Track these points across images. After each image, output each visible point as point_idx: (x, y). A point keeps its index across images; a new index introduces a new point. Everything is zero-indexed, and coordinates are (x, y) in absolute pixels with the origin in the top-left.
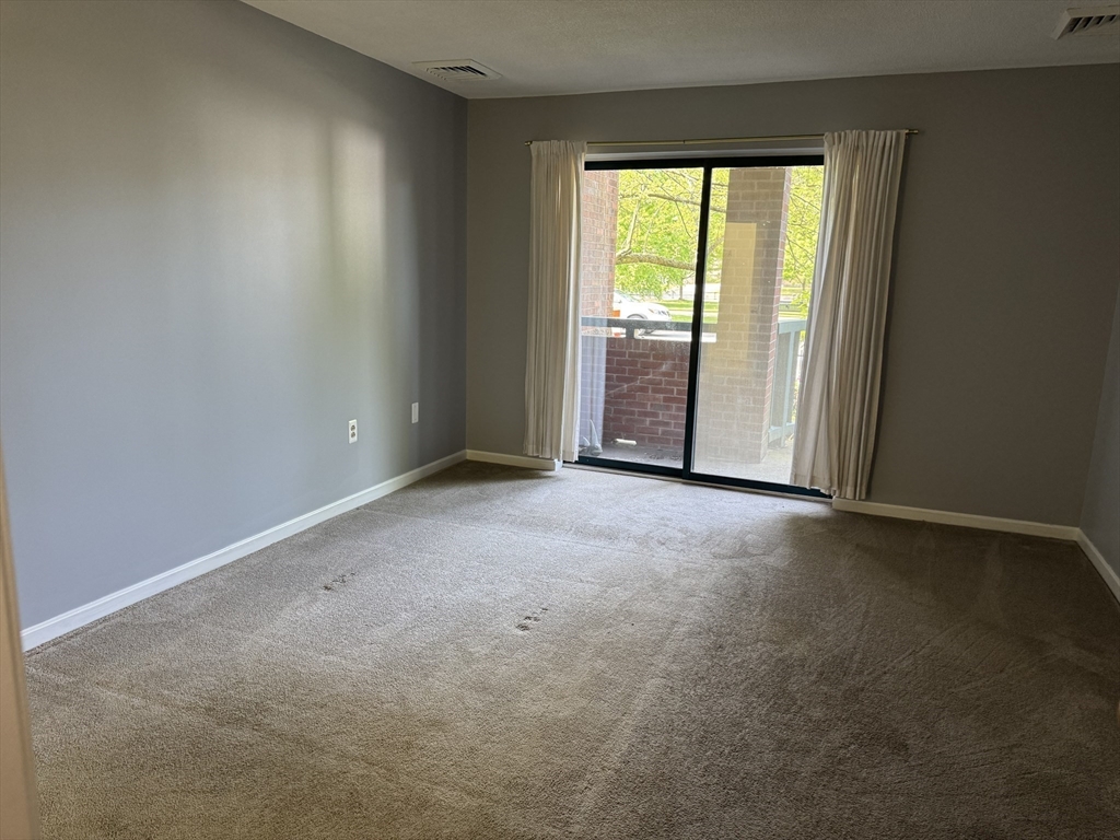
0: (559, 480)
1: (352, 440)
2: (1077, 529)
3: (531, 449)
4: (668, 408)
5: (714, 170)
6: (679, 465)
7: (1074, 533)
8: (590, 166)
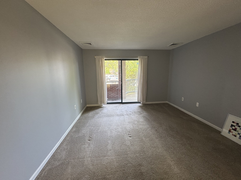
0: (105, 107)
1: (75, 109)
2: (167, 101)
3: (99, 103)
4: (113, 93)
5: (122, 61)
6: (121, 102)
7: (167, 102)
8: (105, 60)
